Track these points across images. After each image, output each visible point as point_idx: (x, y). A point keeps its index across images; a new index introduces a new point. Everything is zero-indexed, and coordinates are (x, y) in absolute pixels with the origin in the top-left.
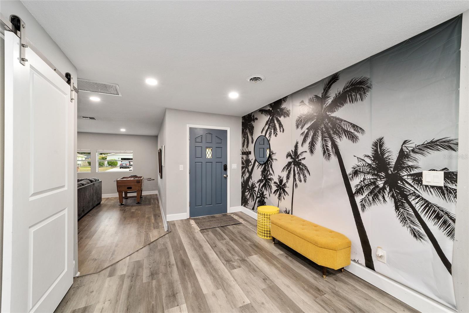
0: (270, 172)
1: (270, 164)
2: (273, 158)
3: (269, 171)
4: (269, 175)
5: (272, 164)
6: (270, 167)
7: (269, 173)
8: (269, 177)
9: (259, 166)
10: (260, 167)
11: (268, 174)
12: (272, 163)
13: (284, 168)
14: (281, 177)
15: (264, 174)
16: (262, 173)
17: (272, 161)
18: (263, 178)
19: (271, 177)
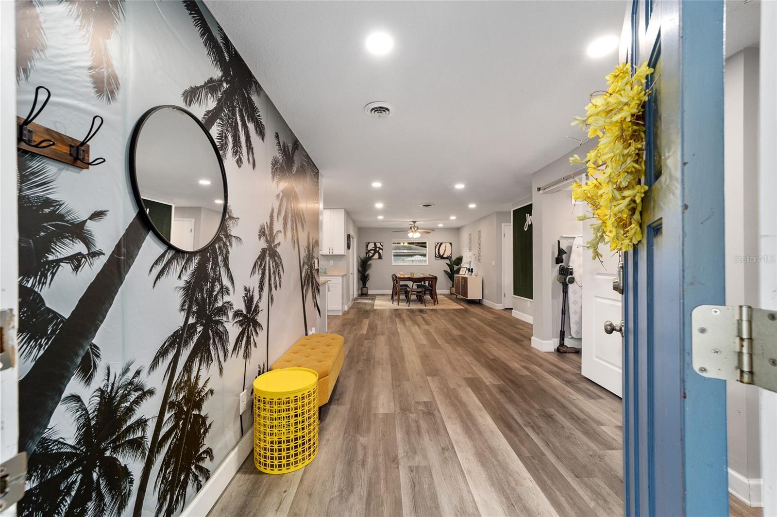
0: (222, 285)
1: (221, 253)
2: (232, 234)
3: (219, 279)
4: (219, 297)
5: (228, 252)
6: (221, 264)
7: (217, 289)
8: (220, 304)
9: (169, 262)
10: (176, 268)
11: (215, 293)
12: (229, 249)
13: (255, 266)
14: (249, 291)
15: (199, 296)
16: (186, 295)
17: (228, 244)
18: (192, 321)
19: (227, 298)
